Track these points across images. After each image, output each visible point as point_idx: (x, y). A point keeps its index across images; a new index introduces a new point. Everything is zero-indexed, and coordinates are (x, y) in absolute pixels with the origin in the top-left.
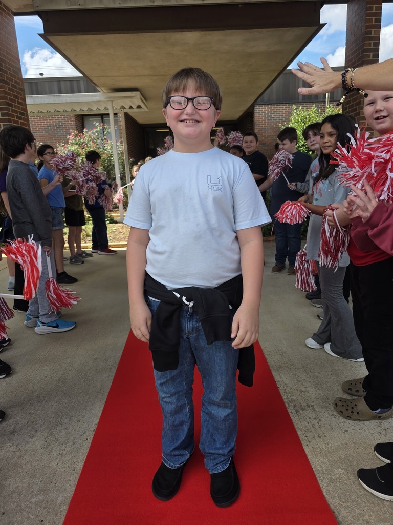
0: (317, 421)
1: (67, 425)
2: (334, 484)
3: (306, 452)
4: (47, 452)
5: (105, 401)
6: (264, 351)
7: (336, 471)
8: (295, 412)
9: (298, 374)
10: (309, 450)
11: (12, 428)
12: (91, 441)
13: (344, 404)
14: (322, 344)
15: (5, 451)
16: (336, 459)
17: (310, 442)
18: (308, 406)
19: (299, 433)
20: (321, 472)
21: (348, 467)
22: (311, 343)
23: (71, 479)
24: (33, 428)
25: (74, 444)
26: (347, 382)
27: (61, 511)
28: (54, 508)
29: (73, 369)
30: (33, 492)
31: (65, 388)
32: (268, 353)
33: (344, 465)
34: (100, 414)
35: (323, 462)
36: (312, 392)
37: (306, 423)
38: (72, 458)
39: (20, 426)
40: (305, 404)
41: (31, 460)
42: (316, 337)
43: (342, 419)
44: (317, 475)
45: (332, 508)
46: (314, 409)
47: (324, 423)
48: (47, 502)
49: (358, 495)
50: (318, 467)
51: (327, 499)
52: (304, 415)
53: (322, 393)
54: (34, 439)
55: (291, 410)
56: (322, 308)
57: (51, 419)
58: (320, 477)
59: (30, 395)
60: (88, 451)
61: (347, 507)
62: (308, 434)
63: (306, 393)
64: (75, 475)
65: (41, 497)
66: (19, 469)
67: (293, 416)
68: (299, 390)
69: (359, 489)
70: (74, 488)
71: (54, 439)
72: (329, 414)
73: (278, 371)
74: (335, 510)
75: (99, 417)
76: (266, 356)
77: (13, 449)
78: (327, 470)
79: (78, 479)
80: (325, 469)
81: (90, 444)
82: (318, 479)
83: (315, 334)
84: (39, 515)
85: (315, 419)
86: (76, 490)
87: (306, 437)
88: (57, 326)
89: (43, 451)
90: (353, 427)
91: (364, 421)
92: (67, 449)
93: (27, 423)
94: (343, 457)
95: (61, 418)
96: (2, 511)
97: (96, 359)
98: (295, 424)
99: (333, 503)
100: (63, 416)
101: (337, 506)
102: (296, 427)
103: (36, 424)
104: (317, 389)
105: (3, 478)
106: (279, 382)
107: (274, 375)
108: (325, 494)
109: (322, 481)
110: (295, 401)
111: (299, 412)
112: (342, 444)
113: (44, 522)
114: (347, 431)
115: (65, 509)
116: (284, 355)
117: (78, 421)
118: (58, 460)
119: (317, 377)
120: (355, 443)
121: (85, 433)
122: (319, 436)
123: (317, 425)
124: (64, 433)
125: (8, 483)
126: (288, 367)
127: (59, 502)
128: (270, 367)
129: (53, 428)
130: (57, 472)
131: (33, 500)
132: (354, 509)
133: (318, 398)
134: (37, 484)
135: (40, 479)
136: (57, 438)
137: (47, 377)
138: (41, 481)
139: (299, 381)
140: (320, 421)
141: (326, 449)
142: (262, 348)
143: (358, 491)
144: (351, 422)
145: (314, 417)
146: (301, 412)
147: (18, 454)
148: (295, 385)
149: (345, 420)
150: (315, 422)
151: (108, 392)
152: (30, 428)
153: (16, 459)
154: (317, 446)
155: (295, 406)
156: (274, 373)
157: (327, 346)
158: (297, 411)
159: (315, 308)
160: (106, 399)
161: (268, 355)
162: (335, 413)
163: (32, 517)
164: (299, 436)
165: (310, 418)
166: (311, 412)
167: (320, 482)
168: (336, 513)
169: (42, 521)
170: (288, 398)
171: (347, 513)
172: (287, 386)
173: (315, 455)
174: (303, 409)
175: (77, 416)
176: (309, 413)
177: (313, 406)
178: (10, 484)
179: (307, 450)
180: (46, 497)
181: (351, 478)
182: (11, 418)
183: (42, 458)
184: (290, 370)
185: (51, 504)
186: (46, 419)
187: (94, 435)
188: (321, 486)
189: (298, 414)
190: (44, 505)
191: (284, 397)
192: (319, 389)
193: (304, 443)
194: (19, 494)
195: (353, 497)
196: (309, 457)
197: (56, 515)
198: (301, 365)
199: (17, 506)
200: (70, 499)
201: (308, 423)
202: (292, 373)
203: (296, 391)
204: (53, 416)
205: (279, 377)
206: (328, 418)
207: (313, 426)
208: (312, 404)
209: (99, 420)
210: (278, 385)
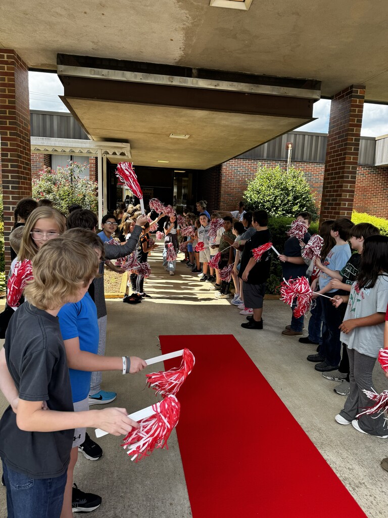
0: (373, 498)
1: (163, 509)
6: (302, 427)
9: (340, 451)
14: (350, 421)
18: (360, 483)
19: (364, 510)
22: (341, 419)
32: (307, 430)
34: (187, 496)
36: (358, 470)
37: (365, 500)
42: (343, 413)
46: (366, 486)
47: (379, 499)
52: (361, 493)
53: (366, 470)
55: (348, 487)
56: (332, 380)
62: (371, 511)
63: (354, 471)
67: (353, 494)
68: (347, 467)
72: (380, 491)
73: (323, 448)
76: (306, 433)
83: (343, 411)
85: (371, 496)
88: (101, 398)
98: (357, 501)
100: (154, 499)
102: (359, 504)
104: (360, 466)
106: (328, 460)
107: (321, 453)
110: (348, 479)
116: (320, 431)
117: (171, 504)
119: (357, 454)
121: (183, 517)
122: (380, 513)
123: (374, 501)
124: (163, 516)
126: (329, 444)
128: (315, 445)
129: (151, 511)
133: (366, 476)
140: (375, 497)
142: (300, 424)
145: (369, 494)
146: (357, 489)
148: (342, 462)
150: (371, 499)
155: (350, 484)
156: (320, 451)
157: (355, 423)
158: (354, 489)
159: (327, 381)
164: (365, 512)
165: (366, 495)
166: (365, 489)
170: (342, 476)
172: (336, 464)
174: (358, 487)
175: (167, 499)
177: (364, 483)
184: (332, 447)
189: (356, 491)
191: (338, 475)
198: (339, 442)
201: (367, 500)
202: (335, 451)
203: (345, 469)
204: (144, 499)
205: (325, 454)
206: (380, 494)
207: (372, 502)
208: (363, 482)
209: (189, 502)
210: (328, 463)
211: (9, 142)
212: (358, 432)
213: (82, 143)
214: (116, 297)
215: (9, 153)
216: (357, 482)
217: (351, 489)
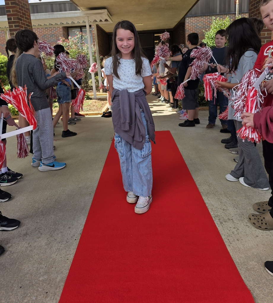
0: (236, 229)
1: (62, 230)
2: (249, 272)
3: (229, 250)
4: (49, 247)
5: (87, 214)
6: (196, 183)
7: (251, 263)
8: (220, 223)
9: (221, 198)
10: (230, 249)
11: (25, 232)
12: (78, 241)
13: (255, 217)
14: (238, 178)
15: (21, 247)
16: (250, 255)
17: (231, 243)
18: (229, 219)
19: (223, 237)
20: (240, 263)
21: (259, 261)
22: (230, 177)
23: (66, 265)
24: (39, 232)
25: (67, 242)
26: (256, 204)
27: (60, 286)
28: (55, 284)
29: (65, 194)
30: (40, 274)
31: (59, 206)
32: (200, 184)
33: (256, 259)
34: (84, 223)
35: (241, 257)
36: (232, 211)
37: (228, 230)
38: (66, 252)
39: (31, 230)
40: (227, 218)
41: (39, 253)
42: (233, 173)
43: (254, 229)
44: (237, 265)
45: (249, 287)
46: (233, 221)
47: (241, 231)
48: (50, 280)
49: (267, 279)
50: (238, 260)
51: (245, 282)
52: (226, 225)
53: (238, 211)
54: (40, 239)
55: (217, 222)
56: (236, 154)
57: (51, 226)
58: (239, 267)
59: (36, 210)
60: (76, 247)
61: (259, 287)
62: (230, 238)
63: (227, 211)
64: (69, 262)
65: (46, 277)
66: (31, 258)
67: (218, 226)
68: (222, 209)
69: (268, 275)
70: (68, 271)
71: (53, 239)
72: (244, 225)
73: (207, 196)
74: (251, 289)
75: (84, 225)
76: (198, 186)
77: (26, 245)
78: (244, 263)
79: (70, 265)
80: (242, 261)
81: (78, 243)
82: (238, 268)
83: (232, 171)
84: (45, 288)
85: (234, 228)
86: (69, 273)
87: (228, 240)
88: (53, 166)
89: (46, 247)
90: (262, 234)
91: (270, 230)
92: (62, 246)
93: (35, 229)
94: (255, 254)
95: (58, 226)
96: (20, 286)
97: (80, 188)
98: (220, 231)
99: (249, 284)
100: (59, 224)
101: (252, 286)
102: (221, 233)
103: (41, 230)
104: (235, 208)
105: (20, 264)
106: (208, 203)
107: (204, 199)
108: (243, 278)
109: (241, 270)
110: (219, 216)
111: (222, 223)
112: (254, 245)
113: (49, 293)
114: (257, 236)
115: (62, 285)
116: (210, 185)
117: (69, 228)
118: (57, 253)
119: (235, 200)
120: (264, 245)
121: (74, 236)
122: (237, 240)
123: (235, 232)
124: (60, 235)
125: (24, 267)
126: (214, 194)
127: (58, 280)
128: (201, 194)
129: (53, 232)
130: (56, 261)
131: (41, 279)
132: (265, 288)
133: (236, 214)
134: (43, 269)
135: (44, 265)
136: (55, 238)
137: (47, 199)
138: (46, 266)
139: (222, 203)
140: (238, 229)
141: (243, 248)
142: (195, 180)
143: (267, 277)
144: (260, 231)
145: (234, 227)
146: (224, 223)
147: (30, 248)
148: (219, 205)
149: (256, 229)
150: (234, 230)
151: (89, 209)
152: (37, 232)
153: (28, 252)
154: (237, 246)
155: (219, 219)
156: (204, 198)
158: (221, 223)
159: (232, 154)
160: (88, 213)
161: (199, 185)
162: (249, 224)
163: (40, 290)
164: (223, 239)
165: (230, 228)
166: (231, 224)
167: (239, 270)
168: (252, 291)
169: (47, 293)
170: (214, 214)
171: (259, 291)
172: (213, 206)
173: (235, 252)
174: (225, 222)
175: (68, 224)
176: (230, 224)
178: (25, 268)
179: (229, 249)
180: (49, 277)
181: (261, 268)
182: (24, 225)
183: (46, 251)
184: (215, 195)
185: (52, 282)
186: (48, 226)
187: (81, 237)
188: (240, 273)
189: (222, 224)
190: (48, 282)
191: (212, 213)
192: (236, 208)
193: (227, 244)
194: (31, 275)
195: (263, 281)
196: (231, 254)
197: (57, 289)
198: (223, 192)
199: (30, 282)
200: (66, 279)
201: (229, 231)
202: (216, 198)
203: (220, 210)
204: (52, 224)
205: (207, 200)
206: (243, 227)
207: (233, 233)
208: (232, 218)
209: (83, 227)
210: (207, 205)
211: (11, 10)
212: (243, 186)
213: (74, 13)
214: (98, 114)
215: (12, 17)
216: (226, 218)
217: (219, 223)
